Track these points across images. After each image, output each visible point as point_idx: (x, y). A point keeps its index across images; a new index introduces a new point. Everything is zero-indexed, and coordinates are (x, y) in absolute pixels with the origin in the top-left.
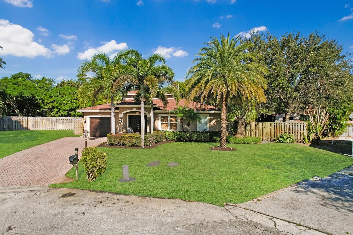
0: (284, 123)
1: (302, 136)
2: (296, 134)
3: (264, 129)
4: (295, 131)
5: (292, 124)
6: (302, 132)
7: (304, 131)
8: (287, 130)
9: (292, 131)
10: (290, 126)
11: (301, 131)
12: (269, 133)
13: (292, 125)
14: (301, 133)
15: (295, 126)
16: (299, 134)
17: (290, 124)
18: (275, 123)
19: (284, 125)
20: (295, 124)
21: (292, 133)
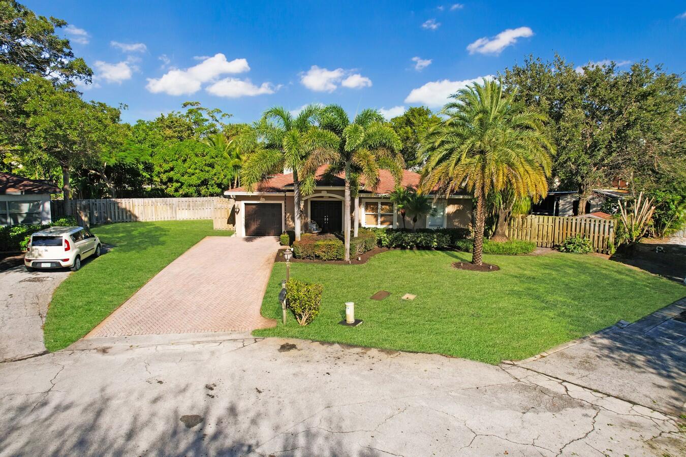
0: (576, 220)
1: (606, 243)
2: (596, 238)
3: (541, 227)
4: (594, 233)
5: (590, 221)
6: (606, 235)
7: (609, 234)
8: (580, 232)
9: (589, 232)
10: (587, 225)
11: (604, 234)
12: (550, 235)
13: (590, 224)
14: (603, 237)
15: (595, 225)
16: (601, 239)
17: (586, 220)
18: (560, 219)
19: (576, 223)
20: (595, 221)
21: (589, 236)
